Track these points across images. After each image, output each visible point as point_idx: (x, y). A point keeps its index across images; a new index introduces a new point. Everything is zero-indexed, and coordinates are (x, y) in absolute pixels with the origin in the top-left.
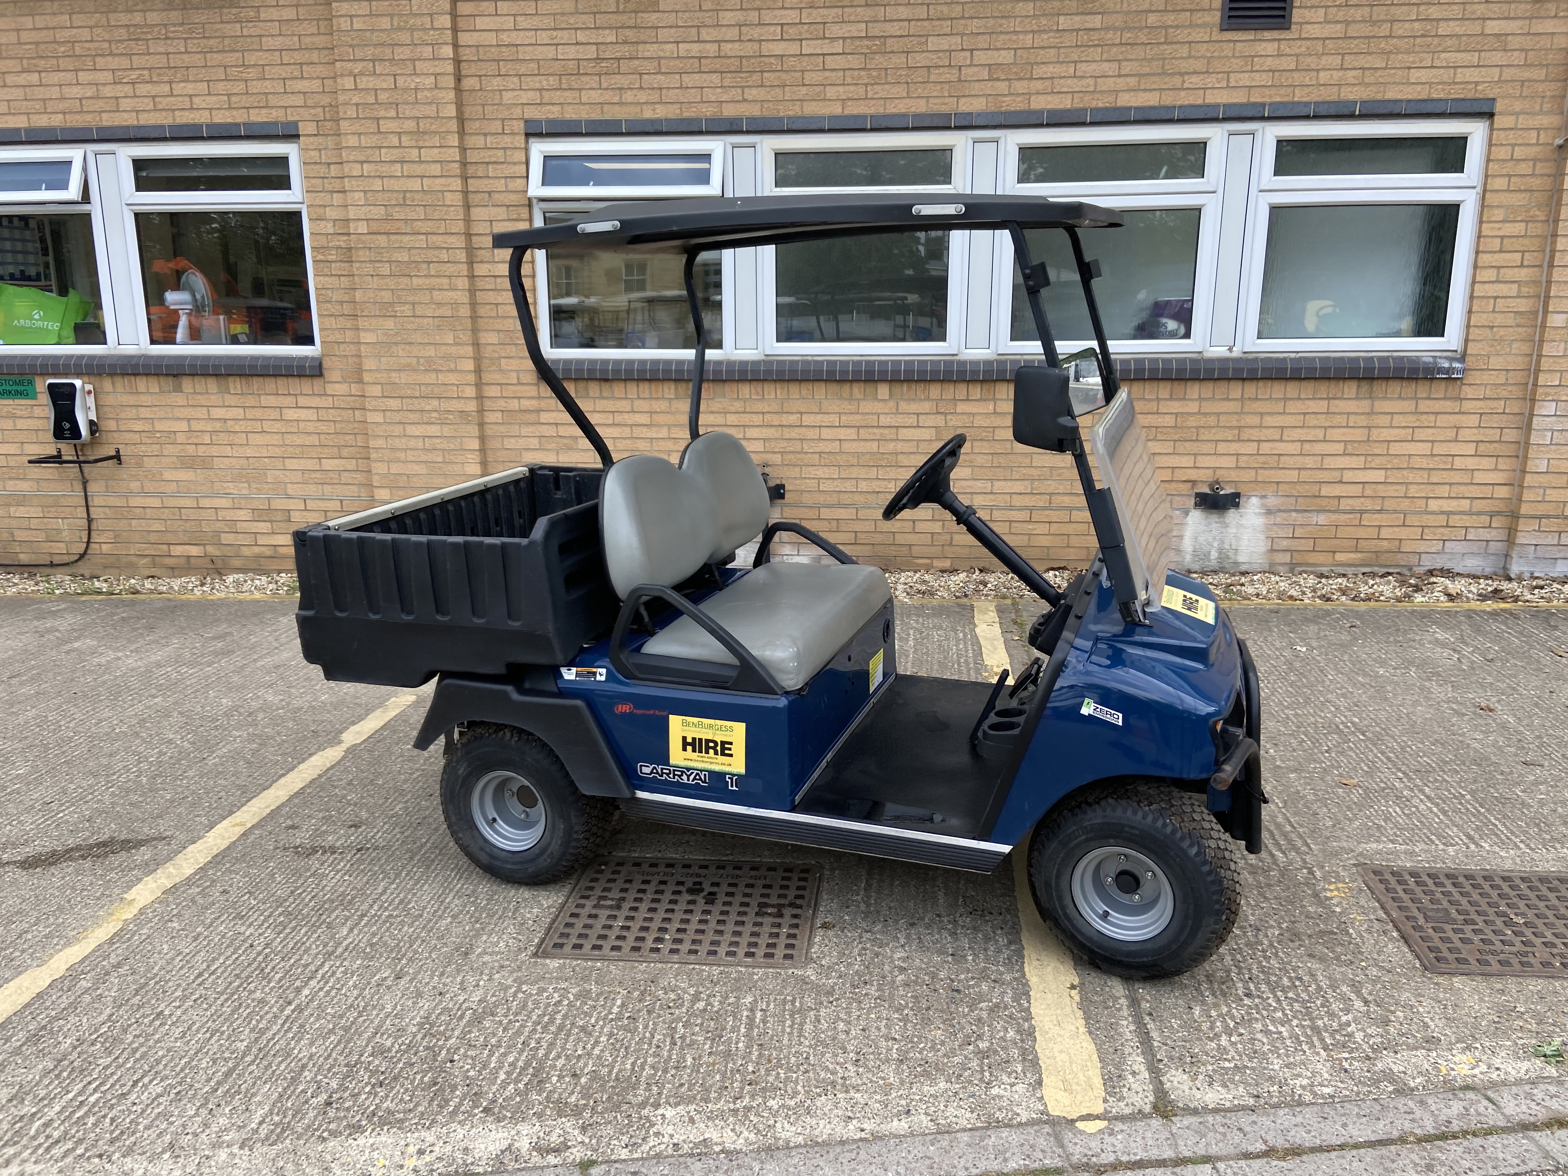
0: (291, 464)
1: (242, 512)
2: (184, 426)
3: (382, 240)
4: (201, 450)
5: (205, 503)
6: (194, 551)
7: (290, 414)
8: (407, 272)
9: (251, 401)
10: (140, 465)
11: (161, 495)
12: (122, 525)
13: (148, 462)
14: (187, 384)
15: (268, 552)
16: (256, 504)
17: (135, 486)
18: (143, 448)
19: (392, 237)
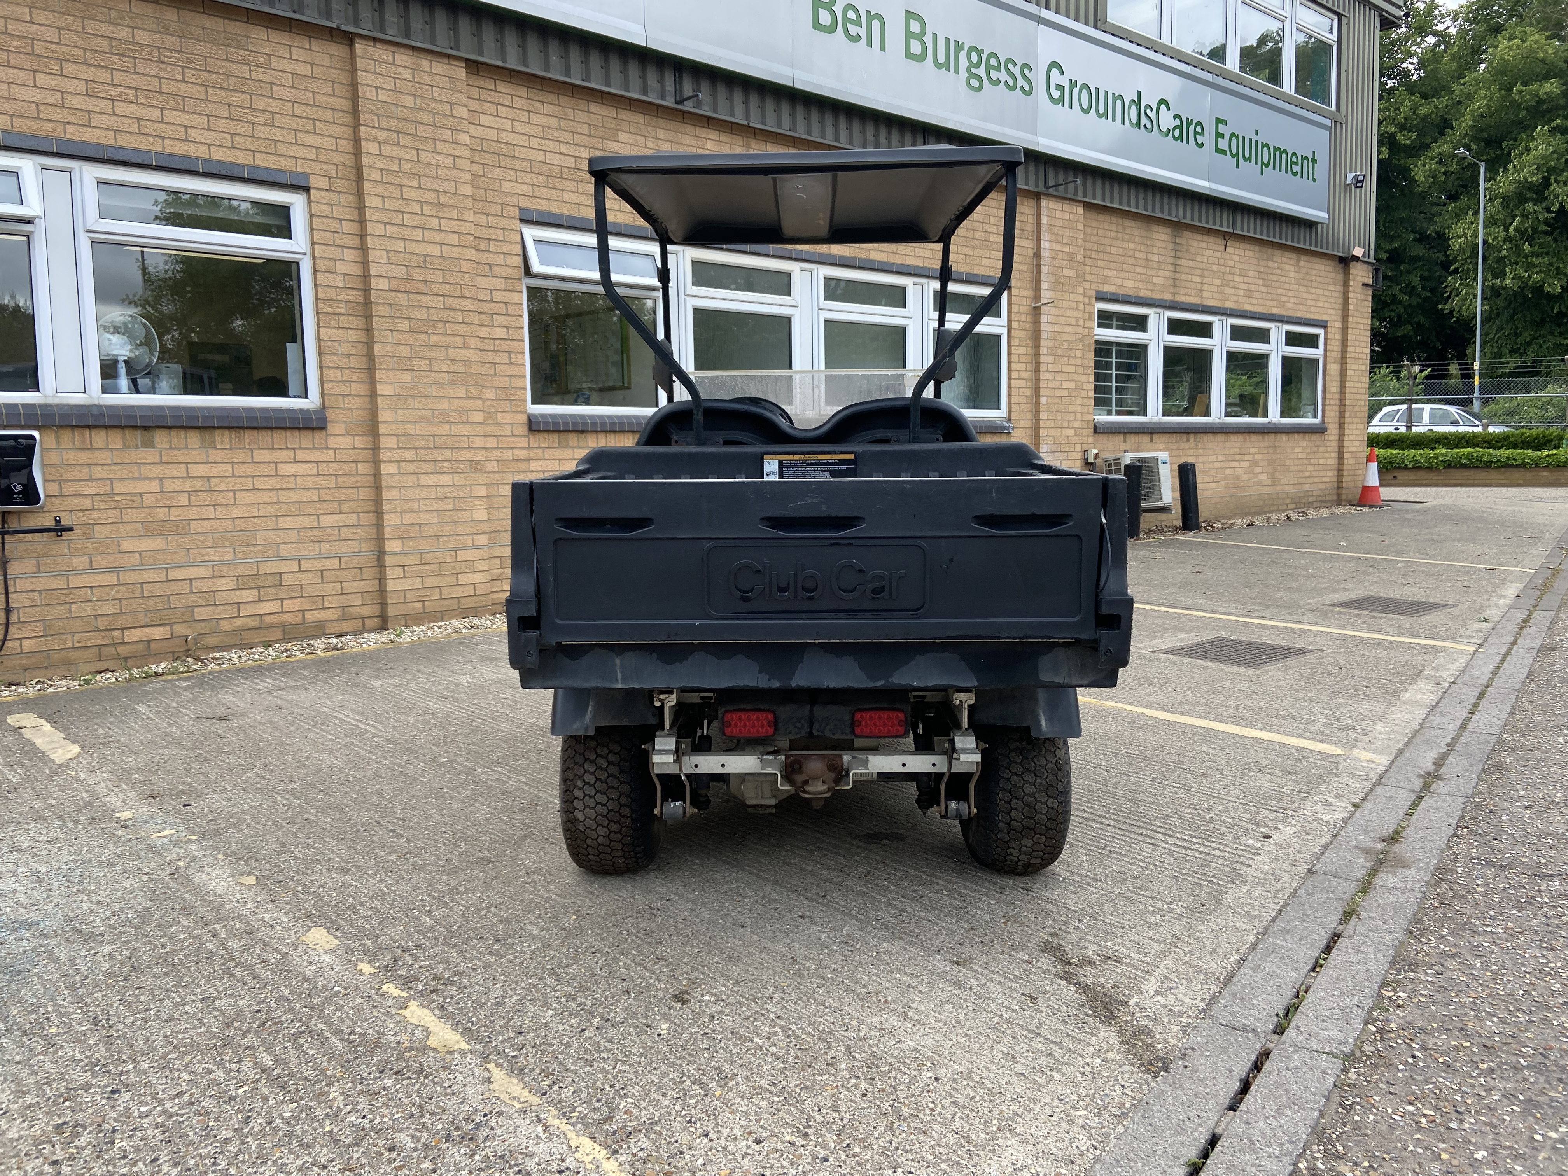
0: (284, 523)
1: (223, 581)
2: (154, 486)
3: (402, 299)
4: (175, 513)
5: (174, 574)
6: (157, 633)
7: (287, 469)
8: (424, 329)
9: (241, 456)
10: (87, 537)
11: (117, 570)
12: (57, 611)
13: (100, 532)
14: (161, 438)
15: (253, 623)
16: (241, 570)
17: (81, 562)
18: (95, 515)
19: (412, 296)
